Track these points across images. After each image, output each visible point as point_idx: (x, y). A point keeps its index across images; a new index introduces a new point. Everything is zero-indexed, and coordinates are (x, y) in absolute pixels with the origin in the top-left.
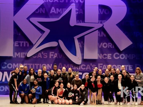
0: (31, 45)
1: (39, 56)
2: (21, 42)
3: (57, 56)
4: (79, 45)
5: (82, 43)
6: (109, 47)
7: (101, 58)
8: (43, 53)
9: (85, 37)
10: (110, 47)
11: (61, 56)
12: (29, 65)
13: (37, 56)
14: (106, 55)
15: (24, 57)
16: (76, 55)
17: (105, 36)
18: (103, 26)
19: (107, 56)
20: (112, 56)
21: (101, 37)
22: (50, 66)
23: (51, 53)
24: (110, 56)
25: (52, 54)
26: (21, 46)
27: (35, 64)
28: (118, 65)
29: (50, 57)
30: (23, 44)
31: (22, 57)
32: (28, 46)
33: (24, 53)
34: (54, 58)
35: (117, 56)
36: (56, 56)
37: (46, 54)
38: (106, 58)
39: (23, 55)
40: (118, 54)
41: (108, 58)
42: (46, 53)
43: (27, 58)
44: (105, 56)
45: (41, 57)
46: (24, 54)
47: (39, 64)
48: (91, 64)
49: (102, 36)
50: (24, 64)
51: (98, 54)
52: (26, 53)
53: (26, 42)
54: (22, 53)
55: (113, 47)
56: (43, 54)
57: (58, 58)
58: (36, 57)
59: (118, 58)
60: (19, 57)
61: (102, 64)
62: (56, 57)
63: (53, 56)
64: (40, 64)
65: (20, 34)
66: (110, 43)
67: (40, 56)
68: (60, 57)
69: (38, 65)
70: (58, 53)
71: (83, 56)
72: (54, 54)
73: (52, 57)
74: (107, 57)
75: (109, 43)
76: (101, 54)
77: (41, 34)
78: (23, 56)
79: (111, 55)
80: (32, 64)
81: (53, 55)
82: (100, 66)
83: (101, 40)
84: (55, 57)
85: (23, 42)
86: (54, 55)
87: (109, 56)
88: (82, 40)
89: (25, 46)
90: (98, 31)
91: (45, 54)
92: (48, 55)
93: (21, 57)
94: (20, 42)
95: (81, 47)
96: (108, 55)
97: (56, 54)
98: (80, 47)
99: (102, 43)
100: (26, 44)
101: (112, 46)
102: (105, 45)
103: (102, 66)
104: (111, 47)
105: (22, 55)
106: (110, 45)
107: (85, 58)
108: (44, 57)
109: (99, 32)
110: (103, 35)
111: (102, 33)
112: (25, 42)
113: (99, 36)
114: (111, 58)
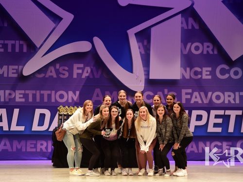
0: (33, 49)
1: (49, 74)
2: (10, 43)
3: (90, 74)
4: (139, 48)
5: (145, 43)
6: (205, 53)
7: (187, 77)
8: (58, 66)
9: (153, 29)
10: (208, 51)
11: (100, 73)
12: (28, 94)
13: (46, 74)
14: (198, 69)
15: (15, 75)
16: (131, 71)
17: (197, 27)
18: (193, 4)
19: (201, 73)
20: (213, 73)
21: (188, 30)
22: (75, 95)
23: (76, 66)
24: (208, 73)
25: (78, 68)
26: (10, 50)
27: (42, 92)
28: (226, 93)
29: (75, 76)
30: (13, 46)
31: (11, 75)
32: (25, 50)
33: (16, 67)
34: (83, 77)
35: (223, 72)
36: (87, 72)
37: (67, 68)
38: (199, 76)
39: (15, 71)
40: (227, 67)
41: (204, 77)
42: (65, 66)
43: (22, 78)
44: (196, 73)
45: (55, 76)
46: (17, 70)
47: (49, 92)
48: (166, 91)
49: (190, 27)
50: (16, 91)
51: (182, 68)
52: (20, 67)
53: (21, 42)
54: (11, 67)
55: (216, 52)
56: (58, 70)
57: (91, 77)
58: (42, 75)
59: (227, 76)
60: (5, 75)
61: (190, 91)
62: (87, 75)
63: (82, 74)
64: (53, 92)
65: (6, 25)
66: (209, 44)
67: (51, 72)
68: (97, 76)
69: (48, 95)
70: (92, 67)
71: (147, 73)
72: (83, 69)
73: (79, 75)
74: (202, 75)
75: (206, 44)
76: (188, 69)
77: (53, 25)
78: (13, 73)
79: (210, 69)
80: (34, 92)
81: (80, 71)
82: (187, 94)
83: (188, 37)
84: (85, 75)
85: (13, 42)
86: (83, 72)
87: (205, 73)
88: (144, 37)
89: (17, 50)
90: (182, 17)
91: (64, 70)
92: (71, 72)
93: (9, 76)
94: (6, 42)
95: (143, 52)
96: (205, 69)
97: (88, 69)
98: (140, 53)
99: (189, 45)
100: (21, 46)
101: (213, 50)
102: (197, 48)
103: (191, 94)
104: (211, 53)
105: (11, 71)
106: (208, 47)
107: (151, 77)
108: (62, 76)
109: (183, 19)
110: (192, 26)
111: (191, 20)
112: (17, 42)
113: (182, 28)
114: (209, 77)
